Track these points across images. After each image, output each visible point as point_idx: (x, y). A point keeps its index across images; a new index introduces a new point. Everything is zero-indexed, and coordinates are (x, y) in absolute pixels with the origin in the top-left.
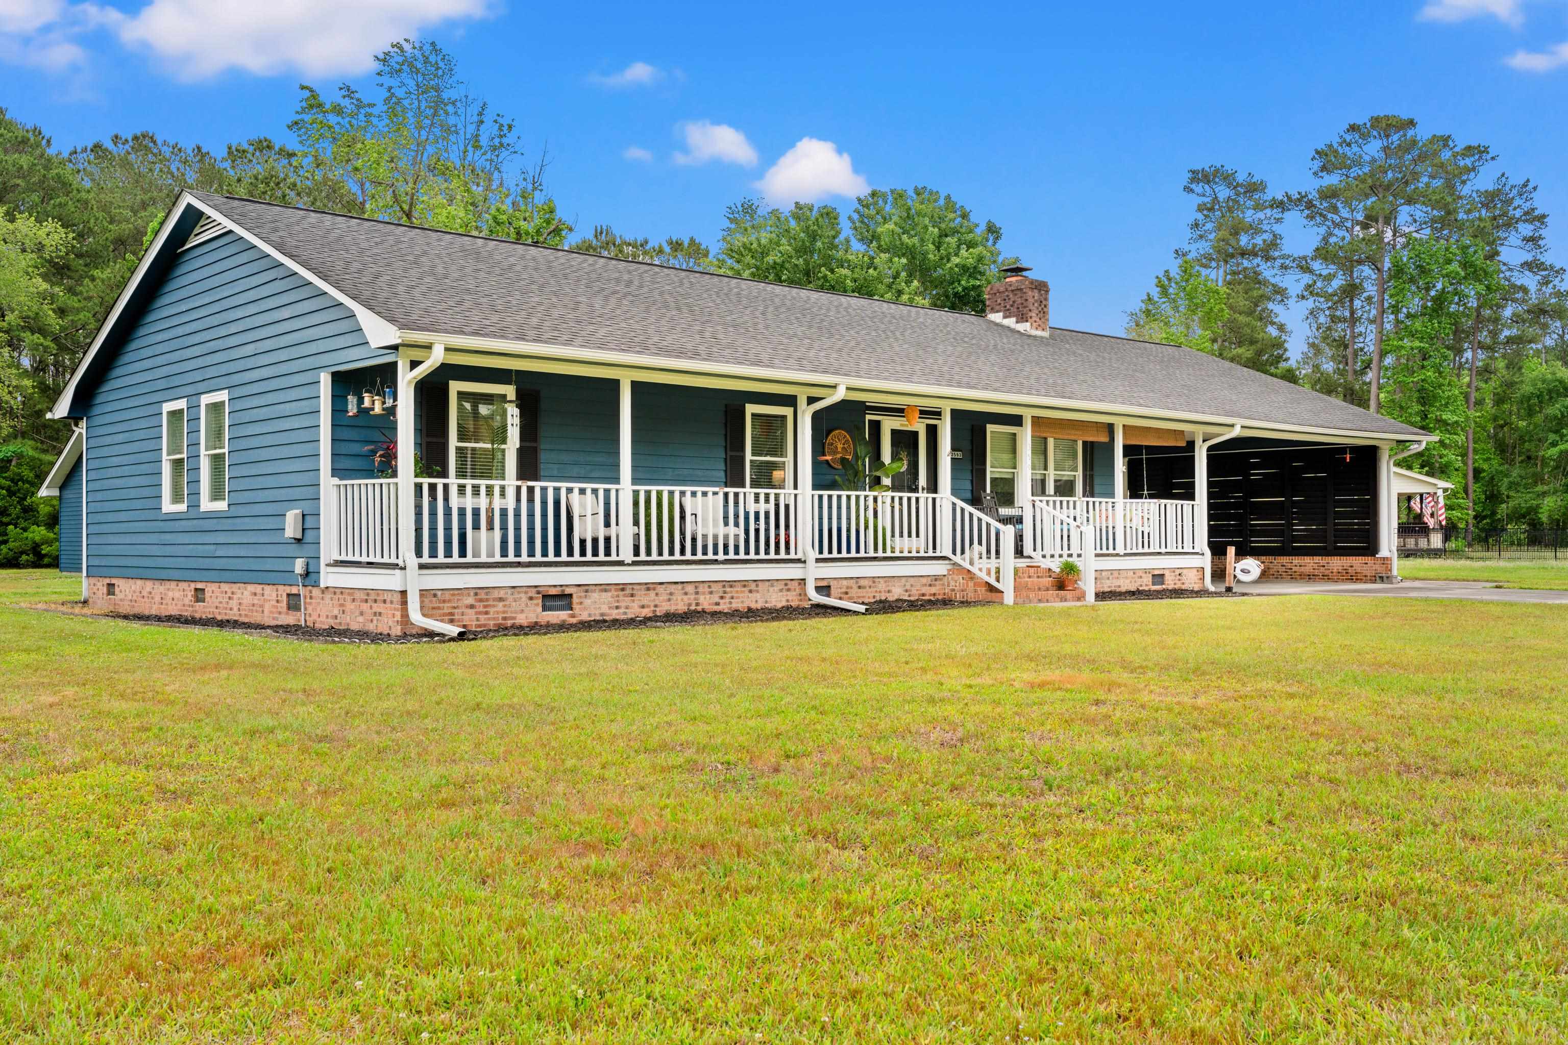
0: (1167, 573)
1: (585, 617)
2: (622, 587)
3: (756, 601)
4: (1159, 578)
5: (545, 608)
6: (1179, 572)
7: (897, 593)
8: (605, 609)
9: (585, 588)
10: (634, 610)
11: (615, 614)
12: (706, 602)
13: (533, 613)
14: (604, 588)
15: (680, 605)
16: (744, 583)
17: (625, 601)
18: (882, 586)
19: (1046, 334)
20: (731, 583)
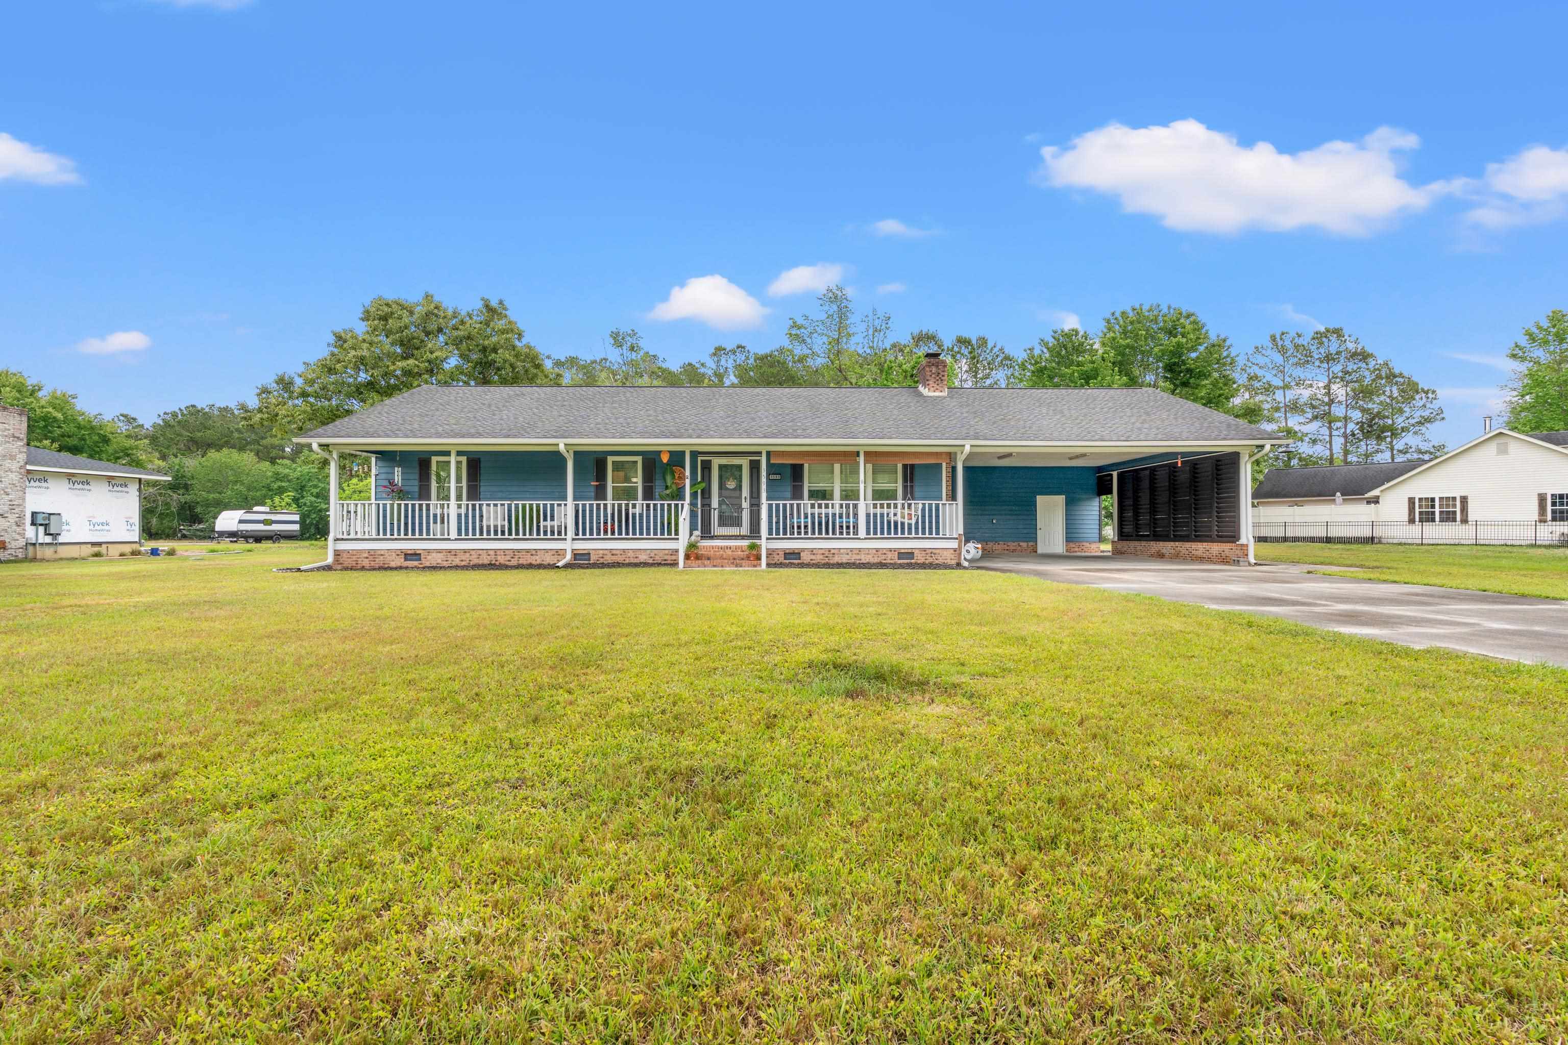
0: (916, 552)
1: (428, 564)
2: (450, 551)
3: (536, 560)
4: (910, 554)
5: (406, 560)
6: (932, 552)
7: (643, 558)
8: (439, 561)
9: (429, 551)
10: (457, 561)
11: (445, 564)
12: (502, 559)
13: (400, 561)
14: (439, 551)
15: (485, 560)
16: (528, 551)
17: (451, 558)
18: (631, 554)
19: (945, 394)
20: (519, 551)
